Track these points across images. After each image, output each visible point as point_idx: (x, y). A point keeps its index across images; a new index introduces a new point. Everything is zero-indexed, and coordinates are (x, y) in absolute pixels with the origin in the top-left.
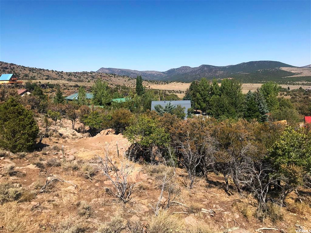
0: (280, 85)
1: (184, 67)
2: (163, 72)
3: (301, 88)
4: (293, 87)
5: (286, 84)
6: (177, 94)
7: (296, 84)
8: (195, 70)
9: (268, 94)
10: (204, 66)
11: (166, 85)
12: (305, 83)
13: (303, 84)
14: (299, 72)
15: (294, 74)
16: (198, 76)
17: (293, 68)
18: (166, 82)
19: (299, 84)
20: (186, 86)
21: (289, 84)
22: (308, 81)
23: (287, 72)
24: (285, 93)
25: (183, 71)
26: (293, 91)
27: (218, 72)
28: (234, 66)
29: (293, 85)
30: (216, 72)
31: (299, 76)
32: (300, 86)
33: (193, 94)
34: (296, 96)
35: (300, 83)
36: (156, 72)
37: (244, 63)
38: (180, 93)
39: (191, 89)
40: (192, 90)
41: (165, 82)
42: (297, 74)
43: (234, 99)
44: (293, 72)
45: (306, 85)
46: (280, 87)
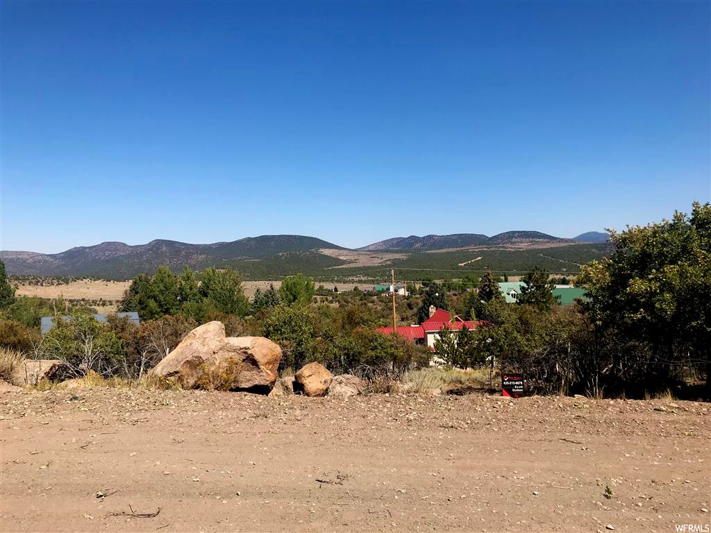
0: (322, 284)
1: (109, 243)
2: (51, 256)
3: (356, 289)
4: (343, 288)
5: (332, 281)
6: (97, 308)
7: (349, 282)
8: (138, 251)
9: (295, 298)
10: (159, 243)
11: (63, 287)
12: (363, 279)
13: (360, 282)
14: (352, 258)
15: (343, 262)
16: (147, 266)
17: (342, 251)
18: (63, 278)
19: (353, 282)
20: (117, 290)
21: (338, 281)
22: (368, 275)
23: (332, 258)
24: (330, 298)
25: (107, 253)
26: (343, 294)
27: (195, 256)
28: (228, 244)
29: (344, 283)
30: (188, 256)
31: (353, 265)
32: (356, 285)
33: (140, 302)
34: (347, 302)
35: (355, 279)
36: (33, 255)
37: (249, 239)
38: (104, 305)
39: (134, 290)
40: (137, 293)
41: (58, 279)
42: (349, 263)
43: (229, 306)
44: (341, 258)
45: (365, 282)
46: (321, 288)
